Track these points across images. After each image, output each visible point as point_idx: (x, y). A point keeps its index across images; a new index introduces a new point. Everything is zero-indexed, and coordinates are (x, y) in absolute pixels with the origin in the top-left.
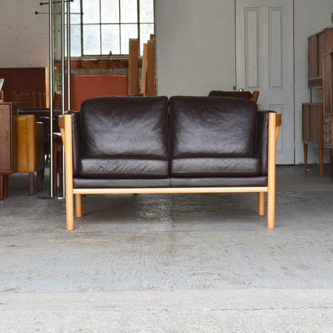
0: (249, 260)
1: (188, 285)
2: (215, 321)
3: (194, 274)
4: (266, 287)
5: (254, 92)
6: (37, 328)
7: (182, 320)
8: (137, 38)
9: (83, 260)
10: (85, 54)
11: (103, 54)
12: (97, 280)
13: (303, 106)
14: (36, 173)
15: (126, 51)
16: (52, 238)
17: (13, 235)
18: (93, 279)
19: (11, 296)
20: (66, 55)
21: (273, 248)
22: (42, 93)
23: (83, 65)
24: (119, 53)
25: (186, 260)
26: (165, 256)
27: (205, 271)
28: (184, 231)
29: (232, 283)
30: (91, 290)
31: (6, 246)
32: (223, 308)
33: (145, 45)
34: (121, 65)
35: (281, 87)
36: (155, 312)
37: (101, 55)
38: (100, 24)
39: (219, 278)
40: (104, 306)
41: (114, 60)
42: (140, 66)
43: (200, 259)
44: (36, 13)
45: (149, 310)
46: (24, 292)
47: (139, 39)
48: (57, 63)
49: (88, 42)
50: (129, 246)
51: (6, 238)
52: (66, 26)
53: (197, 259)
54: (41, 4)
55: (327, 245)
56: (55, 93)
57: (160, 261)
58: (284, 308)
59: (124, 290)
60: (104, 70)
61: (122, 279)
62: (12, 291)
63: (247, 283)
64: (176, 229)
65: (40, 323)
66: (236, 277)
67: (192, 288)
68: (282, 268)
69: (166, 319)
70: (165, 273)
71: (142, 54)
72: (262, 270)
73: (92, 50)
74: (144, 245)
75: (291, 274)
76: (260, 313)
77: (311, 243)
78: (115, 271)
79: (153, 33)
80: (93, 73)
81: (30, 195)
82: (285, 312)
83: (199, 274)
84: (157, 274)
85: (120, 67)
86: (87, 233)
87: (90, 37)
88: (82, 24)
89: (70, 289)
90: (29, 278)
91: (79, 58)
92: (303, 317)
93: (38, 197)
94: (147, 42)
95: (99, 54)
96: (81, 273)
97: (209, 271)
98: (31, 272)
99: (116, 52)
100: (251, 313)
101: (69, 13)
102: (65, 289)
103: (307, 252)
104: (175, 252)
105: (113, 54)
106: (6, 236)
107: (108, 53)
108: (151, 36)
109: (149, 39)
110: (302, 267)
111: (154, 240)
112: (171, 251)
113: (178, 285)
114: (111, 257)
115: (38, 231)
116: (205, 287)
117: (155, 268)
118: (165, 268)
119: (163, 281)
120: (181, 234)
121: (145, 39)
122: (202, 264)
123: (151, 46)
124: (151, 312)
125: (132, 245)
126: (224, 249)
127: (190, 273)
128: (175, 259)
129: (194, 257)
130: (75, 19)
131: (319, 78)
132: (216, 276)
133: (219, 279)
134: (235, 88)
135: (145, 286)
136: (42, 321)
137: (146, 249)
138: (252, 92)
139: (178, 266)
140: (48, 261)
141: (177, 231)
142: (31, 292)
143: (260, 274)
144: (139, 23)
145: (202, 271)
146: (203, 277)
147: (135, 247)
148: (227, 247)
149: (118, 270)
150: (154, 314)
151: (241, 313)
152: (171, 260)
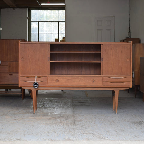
0: (103, 127)
3: (84, 133)
4: (111, 140)
12: (49, 135)
16: (30, 116)
17: (16, 115)
18: (47, 135)
21: (111, 122)
26: (73, 125)
28: (78, 114)
29: (98, 138)
30: (47, 140)
33: (61, 41)
38: (45, 33)
39: (94, 135)
50: (59, 120)
53: (84, 126)
55: (130, 121)
57: (71, 127)
59: (59, 140)
61: (58, 135)
62: (19, 140)
63: (104, 138)
66: (99, 135)
67: (84, 140)
68: (115, 131)
70: (73, 133)
72: (109, 132)
74: (64, 120)
75: (119, 134)
83: (86, 133)
84: (70, 133)
87: (41, 38)
88: (38, 33)
90: (24, 134)
96: (43, 132)
97: (89, 132)
98: (25, 132)
102: (38, 139)
104: (76, 123)
108: (63, 38)
110: (122, 131)
112: (74, 123)
113: (79, 138)
114: (53, 125)
116: (89, 139)
117: (69, 130)
119: (73, 136)
121: (61, 39)
122: (86, 129)
126: (93, 122)
127: (82, 133)
128: (77, 126)
132: (92, 135)
139: (78, 129)
140: (30, 126)
141: (75, 114)
142: (25, 141)
143: (108, 134)
144: (59, 33)
145: (87, 132)
146: (87, 134)
147: (61, 121)
148: (94, 121)
149: (56, 131)
152: (75, 126)
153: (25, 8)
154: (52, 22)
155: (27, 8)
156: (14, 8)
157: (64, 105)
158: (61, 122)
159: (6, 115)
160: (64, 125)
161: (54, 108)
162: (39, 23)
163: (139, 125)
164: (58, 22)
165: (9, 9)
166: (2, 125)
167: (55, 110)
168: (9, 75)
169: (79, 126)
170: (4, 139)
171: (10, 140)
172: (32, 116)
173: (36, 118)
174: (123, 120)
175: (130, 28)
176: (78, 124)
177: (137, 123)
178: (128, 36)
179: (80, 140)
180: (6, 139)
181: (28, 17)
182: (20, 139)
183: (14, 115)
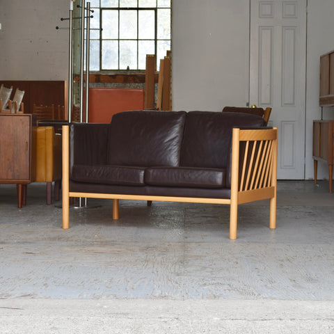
0: (258, 272)
1: (199, 295)
3: (205, 284)
4: (275, 299)
5: (267, 109)
6: (52, 332)
7: (192, 329)
8: (154, 53)
9: (97, 268)
10: (103, 68)
11: (120, 69)
12: (111, 287)
13: (314, 123)
14: (53, 183)
15: (143, 66)
16: (68, 246)
17: (30, 243)
18: (107, 287)
19: (27, 301)
20: (85, 70)
21: (282, 261)
22: (61, 106)
23: (102, 79)
24: (136, 69)
25: (198, 270)
26: (177, 267)
27: (215, 282)
28: (196, 243)
29: (241, 293)
30: (105, 297)
31: (23, 253)
32: (232, 317)
33: (161, 60)
34: (138, 80)
35: (294, 104)
36: (166, 320)
37: (119, 70)
38: (119, 40)
39: (229, 288)
41: (131, 76)
42: (156, 81)
43: (211, 270)
44: (57, 28)
45: (161, 317)
46: (41, 298)
47: (155, 55)
48: (76, 77)
49: (107, 57)
50: (143, 256)
51: (23, 245)
52: (85, 41)
53: (208, 270)
54: (62, 19)
56: (74, 106)
57: (173, 270)
58: (291, 320)
59: (137, 298)
60: (121, 85)
61: (135, 287)
62: (29, 297)
63: (256, 294)
64: (188, 239)
65: (54, 328)
66: (246, 288)
67: (203, 298)
68: (291, 280)
69: (177, 327)
70: (176, 283)
71: (158, 69)
72: (271, 282)
73: (110, 65)
74: (156, 254)
75: (299, 287)
76: (268, 323)
77: (319, 256)
78: (128, 279)
79: (169, 49)
80: (111, 87)
81: (47, 204)
82: (292, 323)
83: (209, 284)
84: (170, 283)
85: (137, 82)
86: (102, 242)
87: (109, 52)
88: (101, 40)
89: (85, 296)
90: (45, 285)
91: (97, 72)
92: (310, 328)
93: (56, 206)
94: (163, 58)
95: (117, 68)
96: (96, 280)
97: (220, 282)
98: (48, 279)
100: (260, 323)
101: (89, 29)
103: (315, 265)
104: (187, 263)
105: (130, 69)
106: (24, 243)
107: (126, 69)
108: (168, 52)
109: (166, 55)
110: (310, 280)
111: (167, 250)
112: (183, 261)
113: (189, 294)
114: (124, 266)
115: (54, 239)
116: (215, 297)
117: (168, 277)
118: (177, 277)
119: (175, 290)
120: (193, 245)
121: (161, 55)
122: (212, 274)
123: (167, 62)
124: (163, 320)
125: (145, 255)
126: (235, 260)
127: (201, 284)
128: (188, 269)
129: (205, 268)
130: (95, 35)
131: (330, 96)
132: (226, 287)
133: (229, 290)
134: (248, 104)
136: (58, 326)
137: (159, 259)
138: (264, 109)
139: (190, 276)
140: (64, 268)
142: (47, 298)
143: (269, 285)
144: (156, 40)
145: (213, 282)
146: (213, 287)
147: (148, 257)
148: (237, 259)
149: (131, 279)
150: (166, 322)
151: (250, 323)
152: (183, 270)
154: (138, 9)
158: (147, 261)
160: (156, 265)
162: (103, 11)
164: (155, 9)
169: (194, 268)
171: (5, 297)
182: (33, 295)
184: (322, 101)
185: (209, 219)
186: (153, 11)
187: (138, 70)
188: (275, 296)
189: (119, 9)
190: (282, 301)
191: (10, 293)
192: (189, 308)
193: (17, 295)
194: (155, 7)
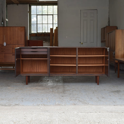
0: (87, 95)
1: (70, 104)
2: (79, 116)
4: (93, 105)
6: (25, 118)
9: (38, 94)
10: (38, 32)
12: (42, 101)
15: (49, 32)
19: (17, 107)
21: (94, 91)
23: (37, 36)
28: (67, 85)
29: (83, 103)
30: (41, 105)
31: (15, 89)
33: (55, 30)
35: (93, 42)
36: (60, 113)
37: (42, 33)
38: (42, 24)
40: (45, 111)
41: (46, 34)
42: (53, 36)
45: (58, 112)
46: (21, 105)
47: (53, 28)
49: (39, 29)
50: (51, 90)
57: (61, 95)
59: (51, 105)
60: (43, 37)
61: (50, 101)
63: (87, 103)
65: (25, 116)
66: (84, 101)
68: (97, 98)
70: (62, 99)
71: (54, 32)
72: (91, 99)
73: (40, 31)
74: (55, 90)
75: (100, 100)
76: (92, 114)
77: (105, 89)
79: (57, 26)
80: (40, 38)
82: (100, 113)
84: (60, 100)
85: (47, 36)
88: (37, 24)
89: (34, 105)
90: (22, 101)
91: (36, 33)
96: (38, 99)
98: (23, 99)
99: (47, 32)
100: (90, 113)
102: (33, 104)
107: (44, 32)
108: (57, 27)
110: (103, 98)
111: (59, 88)
112: (64, 92)
113: (67, 103)
114: (46, 94)
116: (75, 104)
117: (59, 97)
118: (62, 97)
119: (62, 102)
121: (55, 28)
122: (73, 96)
123: (56, 30)
124: (59, 113)
127: (70, 100)
129: (71, 94)
131: (104, 40)
132: (78, 101)
135: (57, 104)
139: (66, 97)
141: (65, 85)
142: (23, 105)
143: (91, 100)
144: (53, 24)
145: (74, 99)
146: (74, 101)
148: (80, 91)
149: (48, 98)
150: (60, 114)
151: (87, 114)
152: (64, 95)
153: (26, 4)
154: (48, 15)
155: (28, 4)
156: (17, 4)
157: (56, 78)
158: (53, 91)
159: (9, 86)
160: (56, 93)
161: (48, 81)
162: (38, 16)
163: (117, 93)
164: (53, 15)
165: (14, 5)
166: (5, 94)
167: (49, 82)
168: (13, 55)
169: (67, 94)
170: (6, 104)
171: (10, 105)
172: (30, 87)
173: (33, 88)
174: (104, 90)
175: (109, 18)
176: (66, 93)
177: (115, 92)
178: (108, 25)
179: (67, 105)
180: (7, 105)
181: (28, 11)
182: (19, 104)
183: (15, 86)
184: (102, 42)
185: (70, 77)
186: (52, 15)
187: (48, 33)
188: (93, 104)
189: (42, 15)
190: (96, 106)
191: (11, 104)
192: (67, 108)
193: (13, 105)
194: (52, 14)
